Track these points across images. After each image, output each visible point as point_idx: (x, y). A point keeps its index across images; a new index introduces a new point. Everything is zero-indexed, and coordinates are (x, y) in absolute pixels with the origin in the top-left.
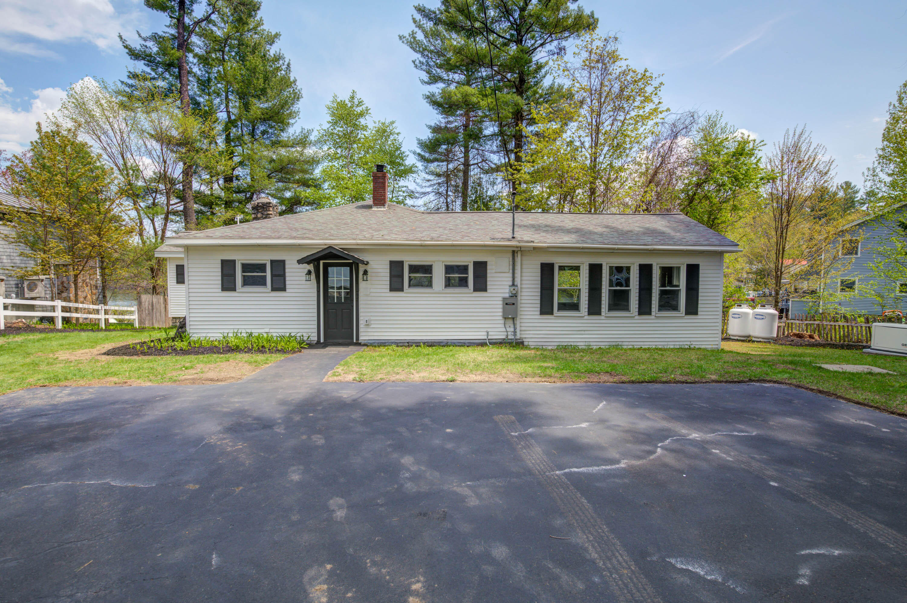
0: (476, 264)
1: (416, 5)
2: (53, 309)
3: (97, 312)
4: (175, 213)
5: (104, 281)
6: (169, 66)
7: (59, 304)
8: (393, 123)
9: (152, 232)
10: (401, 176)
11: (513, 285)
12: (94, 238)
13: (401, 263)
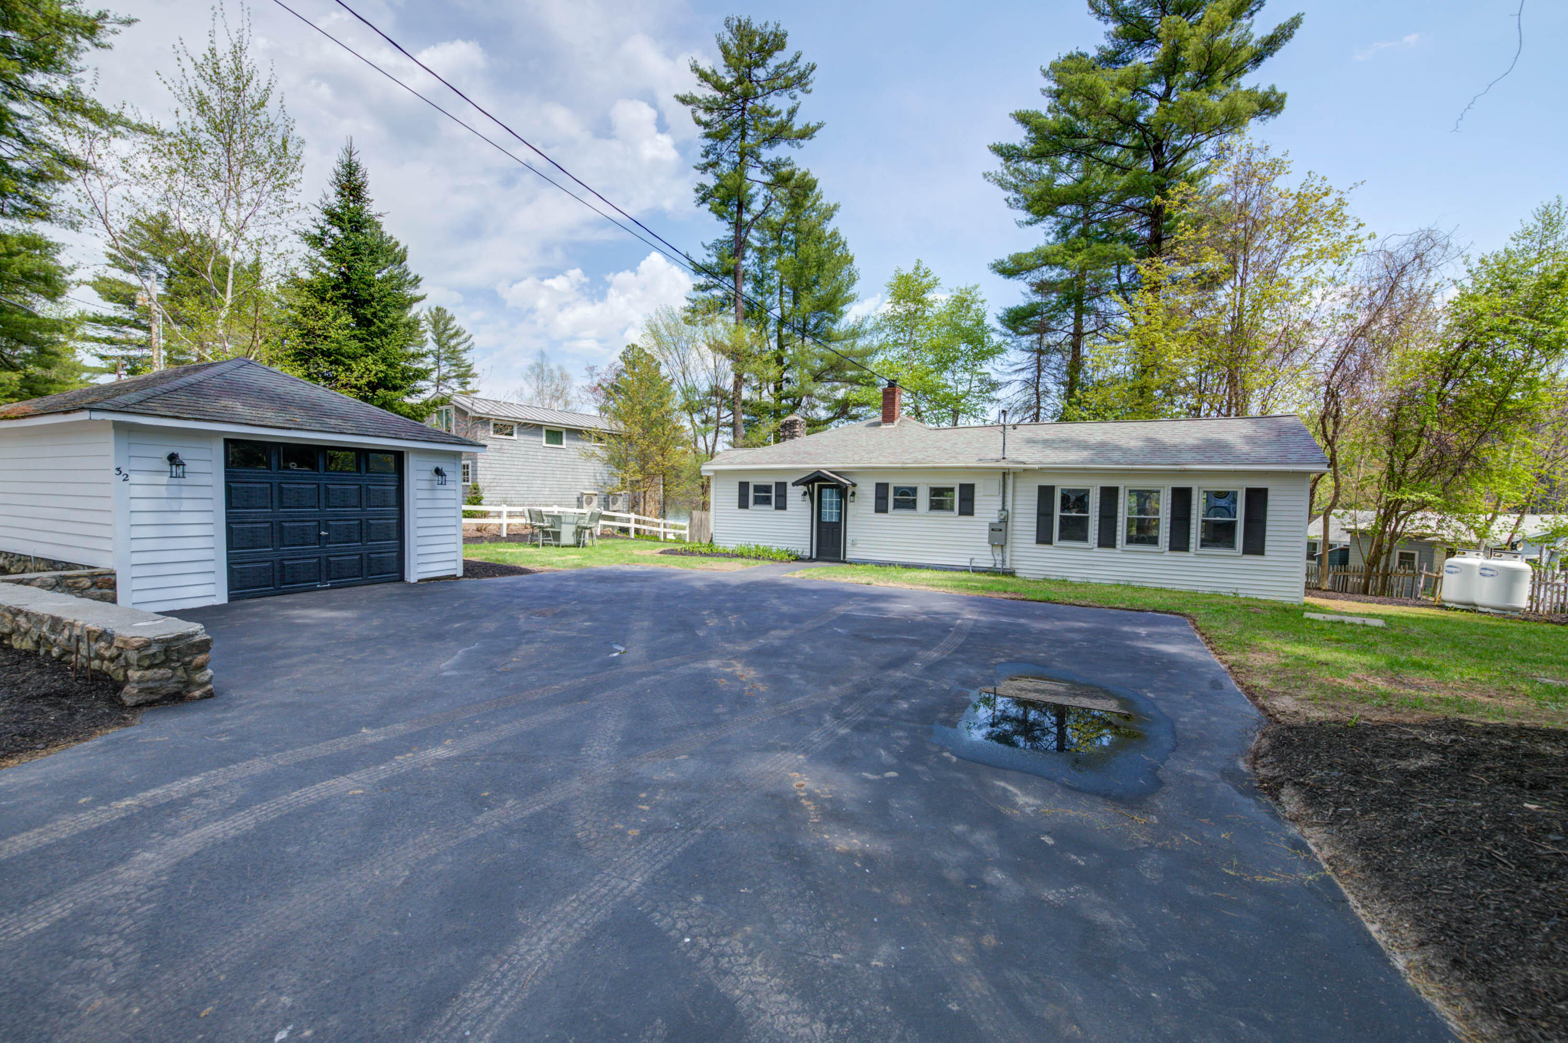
0: (962, 486)
1: (991, 144)
2: (628, 520)
3: (658, 525)
4: (724, 425)
5: (665, 496)
6: (727, 273)
7: (633, 516)
8: (976, 287)
9: (704, 448)
10: (983, 358)
11: (1003, 509)
12: (659, 458)
13: (887, 485)
